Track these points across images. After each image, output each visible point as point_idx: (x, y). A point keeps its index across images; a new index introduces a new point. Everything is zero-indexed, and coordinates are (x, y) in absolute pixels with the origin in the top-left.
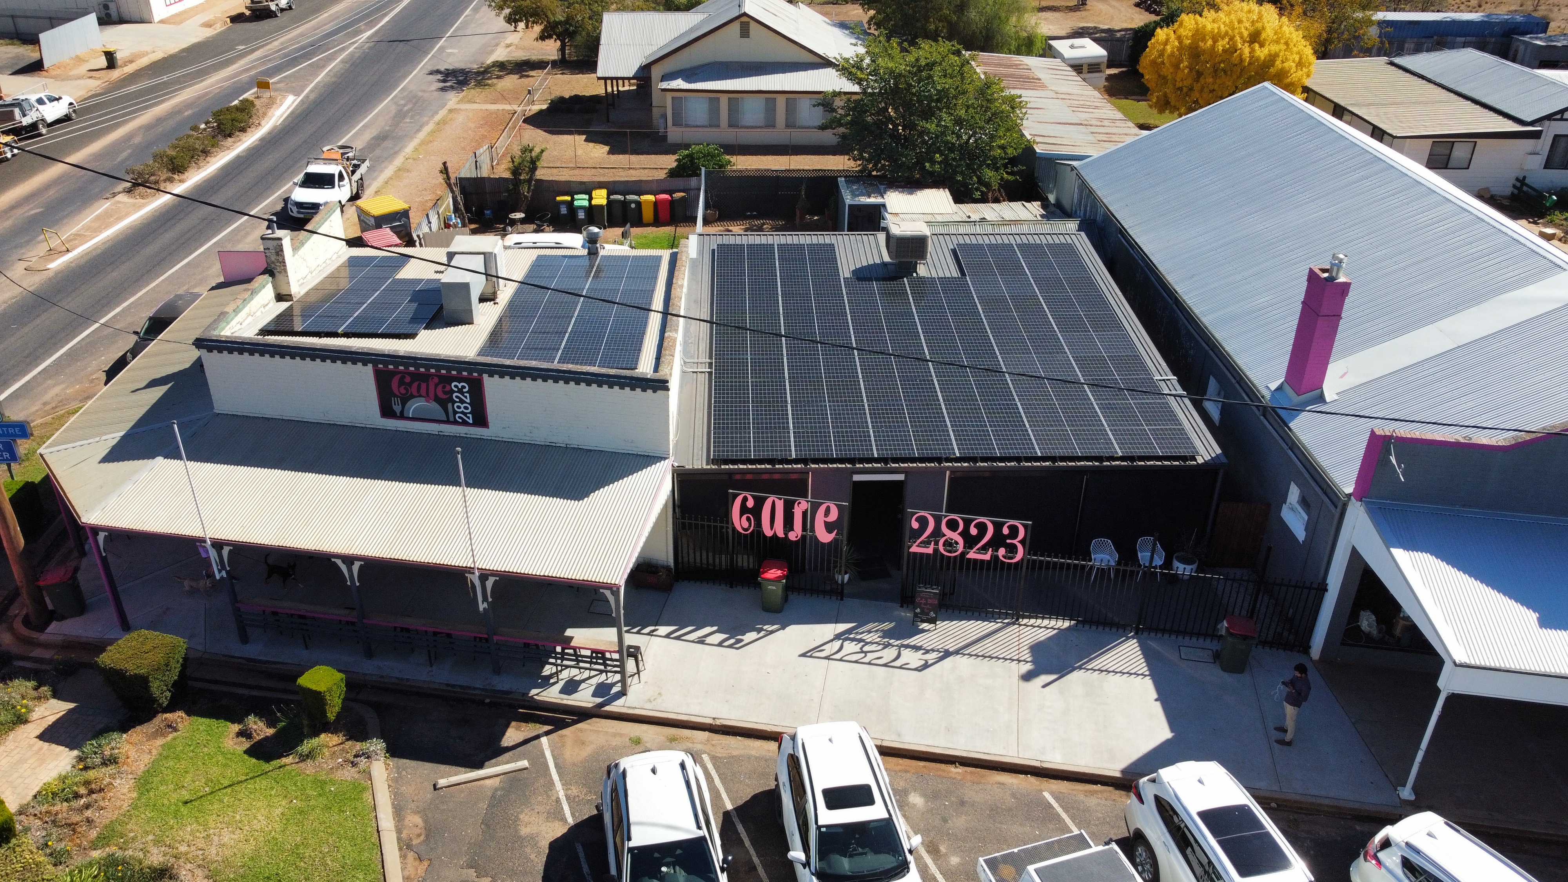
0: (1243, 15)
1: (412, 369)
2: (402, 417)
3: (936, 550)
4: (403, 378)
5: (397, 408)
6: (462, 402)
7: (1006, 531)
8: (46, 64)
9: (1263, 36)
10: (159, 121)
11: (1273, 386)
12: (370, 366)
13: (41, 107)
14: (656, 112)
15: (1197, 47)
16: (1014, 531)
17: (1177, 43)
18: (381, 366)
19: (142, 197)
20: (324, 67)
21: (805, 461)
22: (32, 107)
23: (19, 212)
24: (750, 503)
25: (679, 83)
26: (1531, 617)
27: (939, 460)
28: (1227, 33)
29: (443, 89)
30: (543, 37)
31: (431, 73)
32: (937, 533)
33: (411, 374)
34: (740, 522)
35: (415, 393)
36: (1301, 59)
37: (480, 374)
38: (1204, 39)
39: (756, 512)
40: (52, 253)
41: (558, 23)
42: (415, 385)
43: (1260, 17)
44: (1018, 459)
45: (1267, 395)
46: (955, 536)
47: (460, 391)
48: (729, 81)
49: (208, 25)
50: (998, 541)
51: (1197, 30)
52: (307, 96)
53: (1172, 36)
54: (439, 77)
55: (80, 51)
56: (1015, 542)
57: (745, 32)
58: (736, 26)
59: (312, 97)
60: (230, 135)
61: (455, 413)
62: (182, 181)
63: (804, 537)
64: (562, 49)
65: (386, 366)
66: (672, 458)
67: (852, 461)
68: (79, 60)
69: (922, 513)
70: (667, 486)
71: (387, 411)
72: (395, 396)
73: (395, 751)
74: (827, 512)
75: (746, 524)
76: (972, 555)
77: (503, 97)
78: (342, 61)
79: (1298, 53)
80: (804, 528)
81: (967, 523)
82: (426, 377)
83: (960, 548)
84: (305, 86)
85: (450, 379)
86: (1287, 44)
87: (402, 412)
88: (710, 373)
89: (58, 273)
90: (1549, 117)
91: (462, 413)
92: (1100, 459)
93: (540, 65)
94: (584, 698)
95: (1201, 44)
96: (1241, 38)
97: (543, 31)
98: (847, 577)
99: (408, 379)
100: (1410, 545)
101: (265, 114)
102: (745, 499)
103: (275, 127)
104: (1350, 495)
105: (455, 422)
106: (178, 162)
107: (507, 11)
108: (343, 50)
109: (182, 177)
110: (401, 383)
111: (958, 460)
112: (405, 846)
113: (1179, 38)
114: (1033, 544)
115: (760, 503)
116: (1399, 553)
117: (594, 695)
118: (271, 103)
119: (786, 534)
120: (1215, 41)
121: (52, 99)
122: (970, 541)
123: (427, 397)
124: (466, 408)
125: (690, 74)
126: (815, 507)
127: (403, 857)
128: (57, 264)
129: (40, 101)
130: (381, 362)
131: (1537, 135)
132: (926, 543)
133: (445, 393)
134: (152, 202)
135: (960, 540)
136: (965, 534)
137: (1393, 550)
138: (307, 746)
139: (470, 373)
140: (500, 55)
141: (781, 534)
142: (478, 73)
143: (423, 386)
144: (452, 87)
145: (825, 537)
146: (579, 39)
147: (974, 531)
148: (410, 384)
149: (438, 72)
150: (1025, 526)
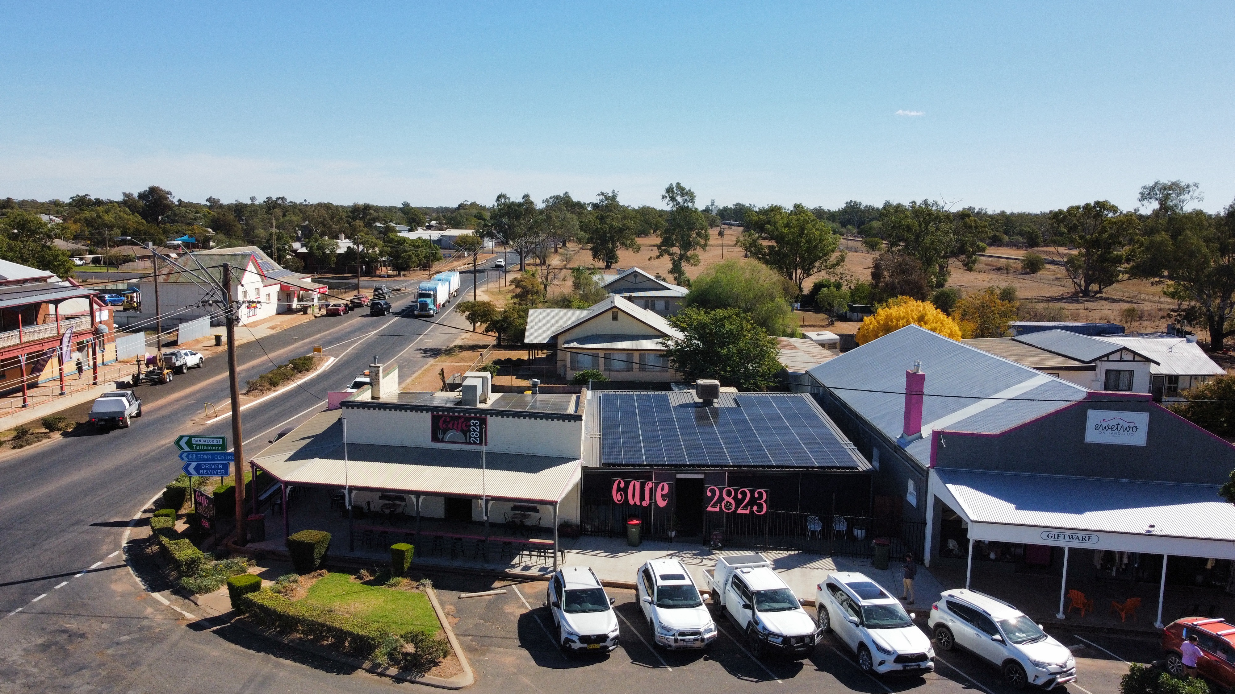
0: (914, 308)
1: (451, 414)
2: (443, 441)
3: (721, 509)
4: (445, 419)
5: (440, 436)
6: (475, 431)
7: (756, 495)
8: (179, 343)
9: (926, 318)
10: (253, 368)
11: (898, 437)
12: (430, 413)
13: (186, 357)
14: (559, 364)
15: (888, 325)
16: (760, 494)
17: (876, 324)
18: (435, 413)
19: (254, 396)
20: (350, 346)
21: (651, 466)
22: (181, 356)
23: (182, 402)
24: (622, 485)
25: (575, 345)
26: (1013, 506)
27: (722, 466)
28: (904, 317)
29: (425, 357)
30: (487, 330)
31: (417, 350)
32: (721, 499)
33: (450, 417)
34: (616, 497)
35: (451, 427)
36: (951, 331)
37: (486, 416)
38: (892, 321)
39: (625, 490)
40: (207, 417)
41: (498, 322)
42: (451, 423)
43: (924, 309)
44: (763, 467)
45: (895, 440)
46: (730, 500)
47: (475, 425)
48: (605, 344)
49: (272, 328)
50: (753, 501)
51: (887, 316)
52: (342, 358)
53: (873, 320)
54: (422, 351)
55: (198, 337)
56: (761, 501)
57: (615, 317)
58: (610, 314)
59: (345, 359)
60: (300, 372)
61: (471, 437)
62: (275, 391)
63: (650, 504)
64: (499, 338)
65: (438, 413)
66: (582, 459)
67: (676, 466)
68: (197, 341)
69: (712, 487)
70: (577, 476)
71: (435, 438)
72: (440, 429)
73: (436, 586)
74: (663, 489)
75: (619, 498)
76: (739, 511)
77: (463, 360)
78: (361, 344)
79: (950, 328)
80: (651, 499)
81: (736, 491)
82: (458, 418)
83: (733, 507)
84: (341, 354)
85: (471, 419)
86: (942, 323)
87: (443, 439)
88: (600, 438)
89: (212, 426)
90: (1099, 359)
91: (474, 437)
92: (807, 467)
93: (485, 347)
94: (534, 572)
95: (890, 323)
96: (913, 319)
97: (487, 327)
98: (674, 533)
99: (448, 420)
100: (955, 482)
101: (319, 365)
102: (619, 483)
103: (325, 371)
104: (928, 468)
105: (470, 443)
106: (274, 380)
107: (467, 313)
108: (360, 339)
109: (275, 389)
110: (445, 422)
111: (731, 466)
112: (447, 615)
113: (878, 322)
114: (771, 503)
115: (627, 484)
116: (950, 486)
117: (539, 571)
118: (321, 360)
119: (641, 502)
120: (898, 321)
121: (192, 354)
122: (738, 503)
123: (457, 430)
124: (476, 435)
125: (581, 341)
126: (657, 485)
127: (447, 617)
128: (210, 422)
129: (186, 354)
130: (435, 410)
131: (1093, 369)
132: (715, 505)
133: (466, 426)
134: (257, 399)
135: (733, 502)
136: (735, 498)
137: (947, 485)
138: (392, 582)
139: (481, 415)
140: (458, 342)
141: (638, 503)
142: (446, 351)
143: (456, 422)
144: (431, 356)
145: (662, 503)
146: (511, 332)
147: (740, 496)
148: (449, 423)
149: (421, 349)
150: (766, 492)
